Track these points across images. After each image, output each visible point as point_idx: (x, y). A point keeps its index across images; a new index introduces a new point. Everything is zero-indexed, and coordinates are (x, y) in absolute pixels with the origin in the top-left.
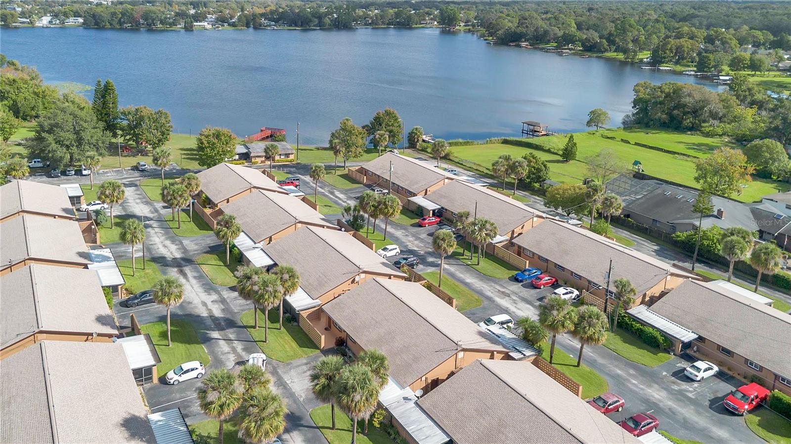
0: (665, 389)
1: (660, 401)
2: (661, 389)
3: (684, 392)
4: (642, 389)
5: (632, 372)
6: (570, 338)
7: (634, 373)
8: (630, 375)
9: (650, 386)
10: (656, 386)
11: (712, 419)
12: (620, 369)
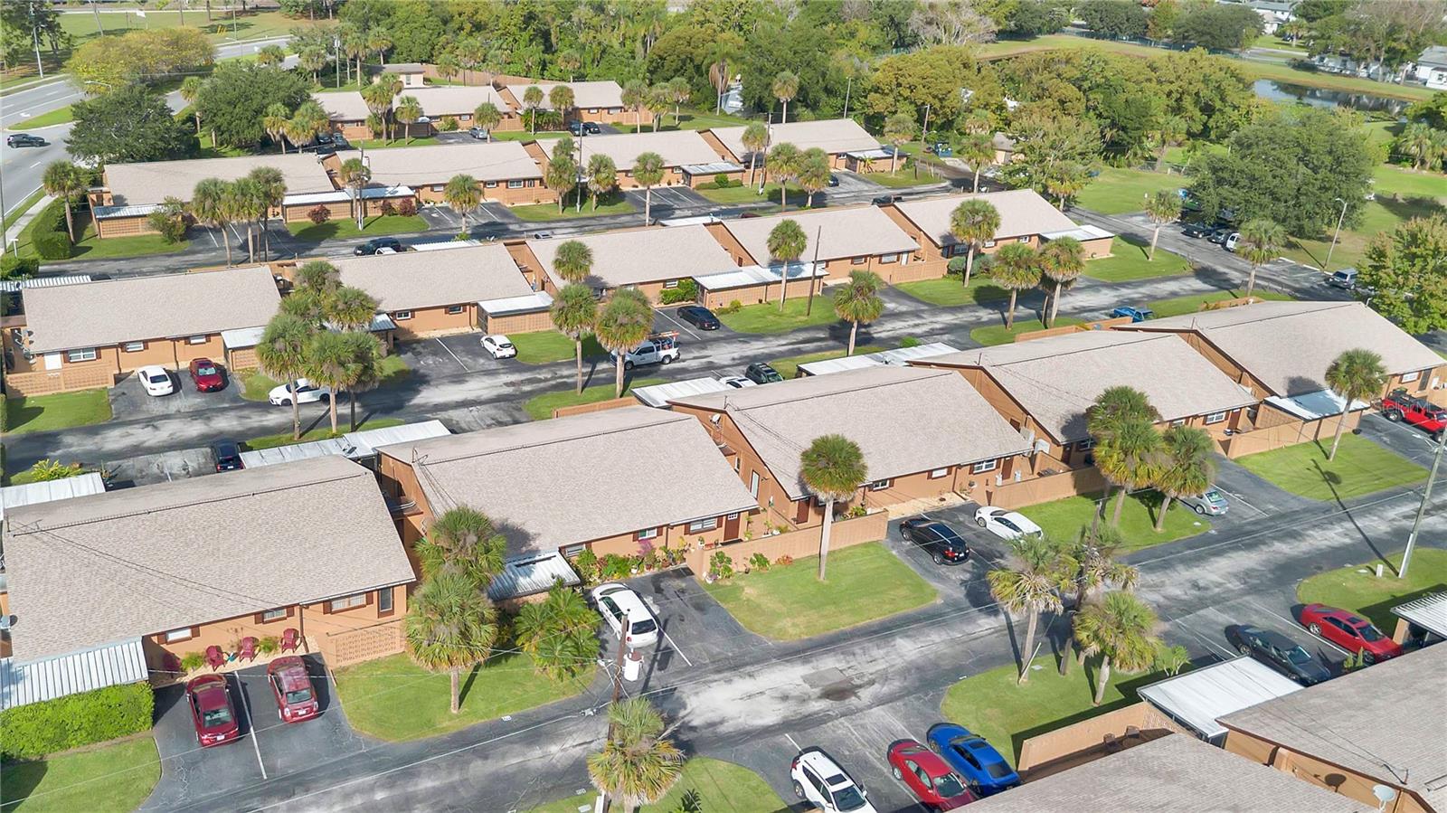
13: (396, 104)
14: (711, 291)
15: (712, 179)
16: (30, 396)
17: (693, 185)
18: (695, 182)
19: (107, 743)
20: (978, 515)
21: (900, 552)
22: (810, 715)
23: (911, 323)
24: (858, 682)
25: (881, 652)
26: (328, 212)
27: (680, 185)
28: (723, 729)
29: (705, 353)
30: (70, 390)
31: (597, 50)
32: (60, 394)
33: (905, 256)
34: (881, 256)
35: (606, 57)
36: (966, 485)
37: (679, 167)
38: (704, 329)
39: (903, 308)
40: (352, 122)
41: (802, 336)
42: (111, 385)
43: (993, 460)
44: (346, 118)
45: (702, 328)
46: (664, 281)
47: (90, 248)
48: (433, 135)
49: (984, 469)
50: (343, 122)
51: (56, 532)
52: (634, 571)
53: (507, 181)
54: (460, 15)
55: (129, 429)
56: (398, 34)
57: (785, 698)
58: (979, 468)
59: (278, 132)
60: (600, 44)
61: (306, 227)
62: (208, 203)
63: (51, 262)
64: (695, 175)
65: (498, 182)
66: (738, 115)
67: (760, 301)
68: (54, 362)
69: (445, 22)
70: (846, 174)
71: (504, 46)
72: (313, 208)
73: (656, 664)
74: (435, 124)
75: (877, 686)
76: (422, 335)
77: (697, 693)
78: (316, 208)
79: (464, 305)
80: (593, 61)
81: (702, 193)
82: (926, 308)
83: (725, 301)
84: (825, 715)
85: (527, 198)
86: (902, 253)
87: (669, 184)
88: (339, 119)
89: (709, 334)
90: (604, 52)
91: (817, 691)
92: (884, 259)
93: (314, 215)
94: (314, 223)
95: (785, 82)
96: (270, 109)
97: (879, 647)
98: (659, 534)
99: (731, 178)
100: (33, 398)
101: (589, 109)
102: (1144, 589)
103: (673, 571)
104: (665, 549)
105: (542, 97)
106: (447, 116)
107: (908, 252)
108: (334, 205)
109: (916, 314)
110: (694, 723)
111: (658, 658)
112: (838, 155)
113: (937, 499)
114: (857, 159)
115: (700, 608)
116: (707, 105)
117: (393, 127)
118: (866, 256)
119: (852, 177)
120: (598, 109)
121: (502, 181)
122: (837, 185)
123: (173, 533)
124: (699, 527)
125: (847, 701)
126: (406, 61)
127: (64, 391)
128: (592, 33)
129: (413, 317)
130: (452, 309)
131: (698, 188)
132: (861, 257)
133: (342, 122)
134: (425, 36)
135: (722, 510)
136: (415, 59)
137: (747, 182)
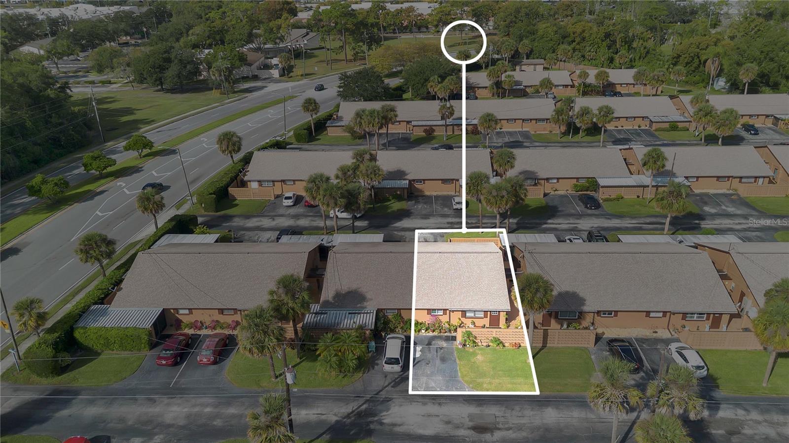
0: (169, 426)
1: (168, 404)
2: (173, 422)
3: (145, 439)
4: (194, 406)
5: (218, 423)
6: (323, 417)
7: (215, 423)
8: (217, 416)
9: (188, 416)
10: (182, 422)
11: (105, 421)
12: (233, 416)
13: (503, 78)
14: (603, 187)
15: (667, 125)
16: (238, 199)
17: (654, 128)
18: (655, 126)
19: (129, 353)
20: (669, 347)
21: (600, 357)
22: (453, 436)
23: (737, 222)
24: (501, 426)
25: (532, 413)
26: (434, 131)
27: (647, 128)
28: (397, 429)
29: (578, 221)
30: (254, 199)
31: (643, 51)
32: (251, 200)
33: (761, 180)
34: (741, 178)
35: (649, 56)
36: (679, 327)
37: (647, 117)
38: (588, 208)
39: (739, 212)
40: (483, 88)
41: (648, 220)
42: (273, 199)
43: (704, 314)
44: (480, 86)
45: (586, 207)
46: (577, 179)
47: (320, 139)
48: (524, 96)
49: (695, 319)
50: (479, 88)
51: (159, 255)
52: (423, 331)
53: (536, 120)
54: (574, 33)
55: (262, 219)
56: (536, 44)
57: (448, 423)
58: (692, 317)
59: (433, 90)
60: (645, 48)
61: (420, 137)
62: (359, 119)
63: (300, 144)
64: (655, 122)
65: (531, 120)
66: (723, 90)
67: (638, 197)
68: (254, 185)
69: (564, 37)
70: (770, 128)
71: (592, 50)
72: (425, 128)
73: (394, 383)
74: (528, 90)
75: (511, 432)
76: (427, 193)
77: (401, 405)
78: (428, 128)
79: (453, 180)
80: (640, 58)
81: (657, 133)
82: (757, 214)
83: (614, 194)
84: (463, 439)
85: (545, 129)
86: (759, 177)
87: (639, 127)
88: (477, 86)
89: (589, 212)
90: (648, 52)
91: (471, 424)
92: (743, 180)
93: (425, 131)
94: (426, 135)
95: (747, 70)
96: (431, 79)
97: (532, 410)
98: (445, 313)
99: (680, 125)
100: (239, 200)
101: (621, 84)
102: (765, 424)
103: (446, 336)
104: (449, 323)
105: (588, 76)
106: (535, 86)
107: (764, 177)
108: (437, 127)
109: (746, 217)
110: (385, 421)
111: (397, 381)
112: (767, 116)
113: (652, 331)
114: (779, 119)
115: (443, 360)
116: (704, 84)
117: (500, 90)
118: (729, 177)
119: (773, 130)
120: (627, 84)
121: (534, 119)
122: (758, 134)
123: (204, 265)
124: (472, 315)
125: (483, 435)
126: (537, 58)
127: (253, 198)
128: (641, 41)
129: (424, 183)
130: (444, 181)
131: (656, 130)
132: (725, 177)
133: (477, 87)
134: (550, 45)
135: (491, 308)
136: (543, 57)
137: (692, 129)
